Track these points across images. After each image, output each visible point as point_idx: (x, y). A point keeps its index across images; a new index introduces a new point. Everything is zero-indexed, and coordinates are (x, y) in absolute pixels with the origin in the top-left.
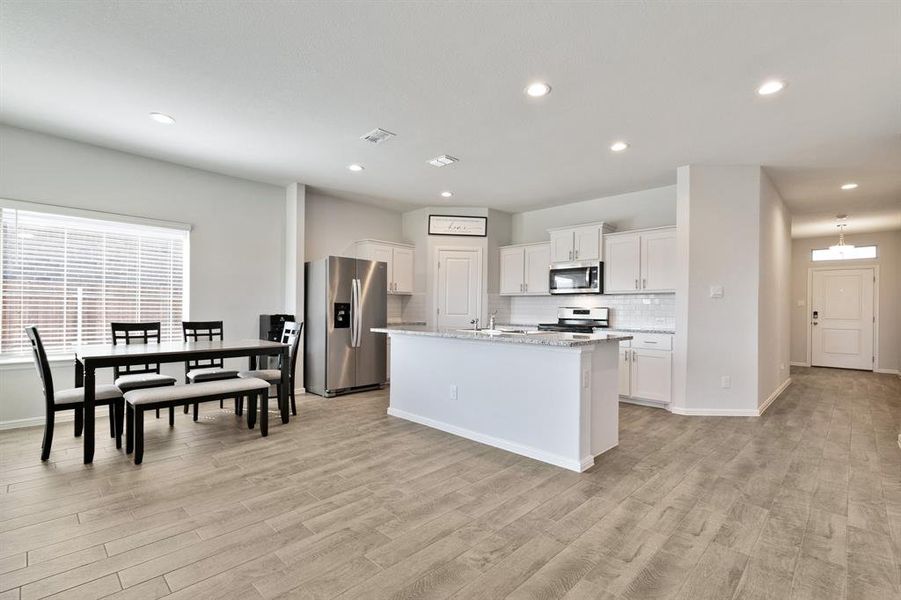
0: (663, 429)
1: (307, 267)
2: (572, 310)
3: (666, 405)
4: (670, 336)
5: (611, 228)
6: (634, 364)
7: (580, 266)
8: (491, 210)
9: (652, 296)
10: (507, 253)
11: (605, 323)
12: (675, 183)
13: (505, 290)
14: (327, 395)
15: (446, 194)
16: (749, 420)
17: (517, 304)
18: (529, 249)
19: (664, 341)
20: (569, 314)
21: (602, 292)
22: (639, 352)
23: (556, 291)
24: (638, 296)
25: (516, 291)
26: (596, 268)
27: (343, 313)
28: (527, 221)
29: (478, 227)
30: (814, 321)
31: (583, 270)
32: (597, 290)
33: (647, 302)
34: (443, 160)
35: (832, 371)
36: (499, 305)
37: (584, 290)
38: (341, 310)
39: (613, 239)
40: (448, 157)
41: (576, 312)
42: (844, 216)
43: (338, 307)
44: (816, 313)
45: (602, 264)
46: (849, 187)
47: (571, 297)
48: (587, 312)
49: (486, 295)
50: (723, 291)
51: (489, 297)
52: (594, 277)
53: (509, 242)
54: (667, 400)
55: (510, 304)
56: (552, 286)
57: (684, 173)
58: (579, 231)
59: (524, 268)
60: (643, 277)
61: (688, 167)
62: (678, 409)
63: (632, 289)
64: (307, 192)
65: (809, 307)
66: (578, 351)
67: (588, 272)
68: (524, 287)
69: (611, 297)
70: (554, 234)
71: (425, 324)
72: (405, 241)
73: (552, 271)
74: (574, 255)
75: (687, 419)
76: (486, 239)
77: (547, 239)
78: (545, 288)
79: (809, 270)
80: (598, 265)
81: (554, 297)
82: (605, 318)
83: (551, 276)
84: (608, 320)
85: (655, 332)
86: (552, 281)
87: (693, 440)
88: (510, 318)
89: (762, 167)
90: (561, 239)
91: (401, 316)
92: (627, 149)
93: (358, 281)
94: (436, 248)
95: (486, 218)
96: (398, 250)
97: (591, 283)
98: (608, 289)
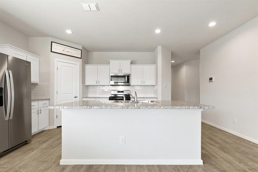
8: (83, 47)
9: (142, 86)
10: (88, 67)
13: (87, 83)
15: (69, 32)
17: (91, 89)
18: (100, 67)
21: (129, 85)
25: (94, 83)
28: (95, 55)
29: (78, 54)
31: (124, 76)
32: (127, 84)
36: (85, 89)
39: (133, 66)
41: (118, 92)
50: (166, 85)
57: (159, 48)
59: (97, 74)
60: (144, 80)
63: (140, 84)
67: (126, 78)
68: (98, 82)
70: (112, 62)
73: (111, 76)
74: (120, 71)
76: (81, 60)
77: (108, 63)
86: (111, 80)
88: (88, 95)
89: (171, 52)
92: (161, 32)
93: (10, 72)
94: (56, 60)
95: (81, 50)
96: (29, 56)
97: (127, 81)
98: (132, 84)
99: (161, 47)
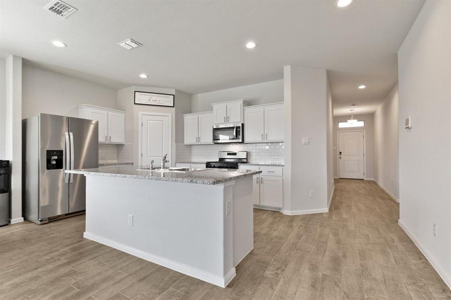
0: (280, 229)
2: (226, 153)
3: (280, 209)
4: (281, 168)
5: (248, 103)
6: (262, 185)
7: (230, 126)
8: (176, 90)
9: (270, 144)
10: (188, 118)
11: (245, 160)
12: (283, 78)
14: (39, 223)
15: (143, 76)
16: (324, 215)
17: (195, 150)
18: (201, 116)
19: (278, 171)
20: (225, 155)
21: (243, 142)
22: (264, 178)
23: (217, 142)
24: (263, 144)
25: (194, 141)
26: (239, 127)
27: (56, 158)
28: (200, 98)
29: (169, 101)
30: (340, 156)
31: (232, 128)
32: (241, 141)
33: (267, 147)
34: (130, 43)
35: (348, 180)
36: (183, 150)
37: (235, 141)
38: (53, 156)
39: (249, 110)
40: (133, 41)
41: (229, 154)
42: (355, 105)
43: (50, 153)
44: (341, 153)
45: (243, 125)
46: (362, 87)
47: (226, 145)
48: (235, 154)
49: (174, 144)
50: (309, 142)
51: (176, 145)
52: (238, 133)
53: (190, 111)
54: (280, 206)
55: (191, 150)
56: (215, 138)
57: (287, 70)
58: (229, 104)
59: (198, 128)
60: (266, 133)
61: (290, 66)
62: (287, 212)
63: (260, 140)
65: (338, 149)
67: (235, 130)
68: (198, 139)
69: (248, 145)
70: (216, 106)
71: (133, 164)
73: (214, 129)
74: (227, 119)
75: (292, 218)
76: (174, 109)
77: (211, 110)
78: (210, 140)
79: (338, 132)
80: (241, 125)
81: (217, 145)
82: (245, 158)
83: (214, 133)
84: (247, 159)
85: (273, 165)
86: (215, 136)
87: (299, 237)
88: (191, 158)
89: (327, 70)
90: (219, 109)
91: (117, 159)
92: (256, 47)
93: (71, 134)
94: (140, 113)
95: (174, 95)
96: (110, 113)
97: (237, 137)
98: (246, 140)
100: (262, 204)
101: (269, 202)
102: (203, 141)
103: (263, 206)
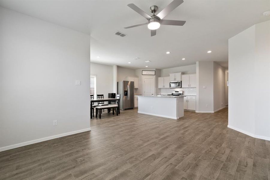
1: (118, 83)
3: (195, 111)
5: (183, 73)
6: (188, 103)
7: (176, 82)
8: (156, 69)
10: (159, 78)
11: (182, 94)
13: (159, 87)
14: (123, 110)
15: (147, 66)
17: (162, 90)
18: (165, 78)
19: (194, 98)
20: (174, 92)
21: (181, 87)
22: (189, 100)
23: (171, 87)
25: (162, 87)
26: (180, 82)
27: (126, 93)
28: (164, 71)
29: (153, 73)
31: (177, 82)
32: (180, 87)
34: (148, 61)
36: (158, 91)
37: (178, 87)
39: (183, 76)
41: (175, 92)
43: (125, 91)
45: (181, 81)
47: (175, 89)
48: (178, 92)
49: (155, 88)
50: (206, 87)
52: (179, 84)
53: (160, 76)
54: (195, 110)
55: (160, 90)
57: (197, 63)
58: (176, 74)
59: (164, 82)
60: (190, 84)
62: (197, 112)
63: (188, 87)
64: (118, 67)
66: (176, 98)
68: (164, 86)
70: (171, 75)
71: (142, 95)
72: (136, 76)
73: (170, 83)
74: (175, 79)
76: (155, 76)
77: (169, 76)
78: (168, 87)
80: (180, 81)
81: (171, 89)
84: (183, 94)
85: (192, 96)
86: (170, 85)
89: (214, 62)
93: (129, 86)
94: (144, 78)
95: (155, 71)
96: (135, 78)
97: (179, 86)
98: (182, 87)
99: (198, 62)
100: (188, 109)
101: (191, 108)
102: (166, 87)
103: (188, 110)
